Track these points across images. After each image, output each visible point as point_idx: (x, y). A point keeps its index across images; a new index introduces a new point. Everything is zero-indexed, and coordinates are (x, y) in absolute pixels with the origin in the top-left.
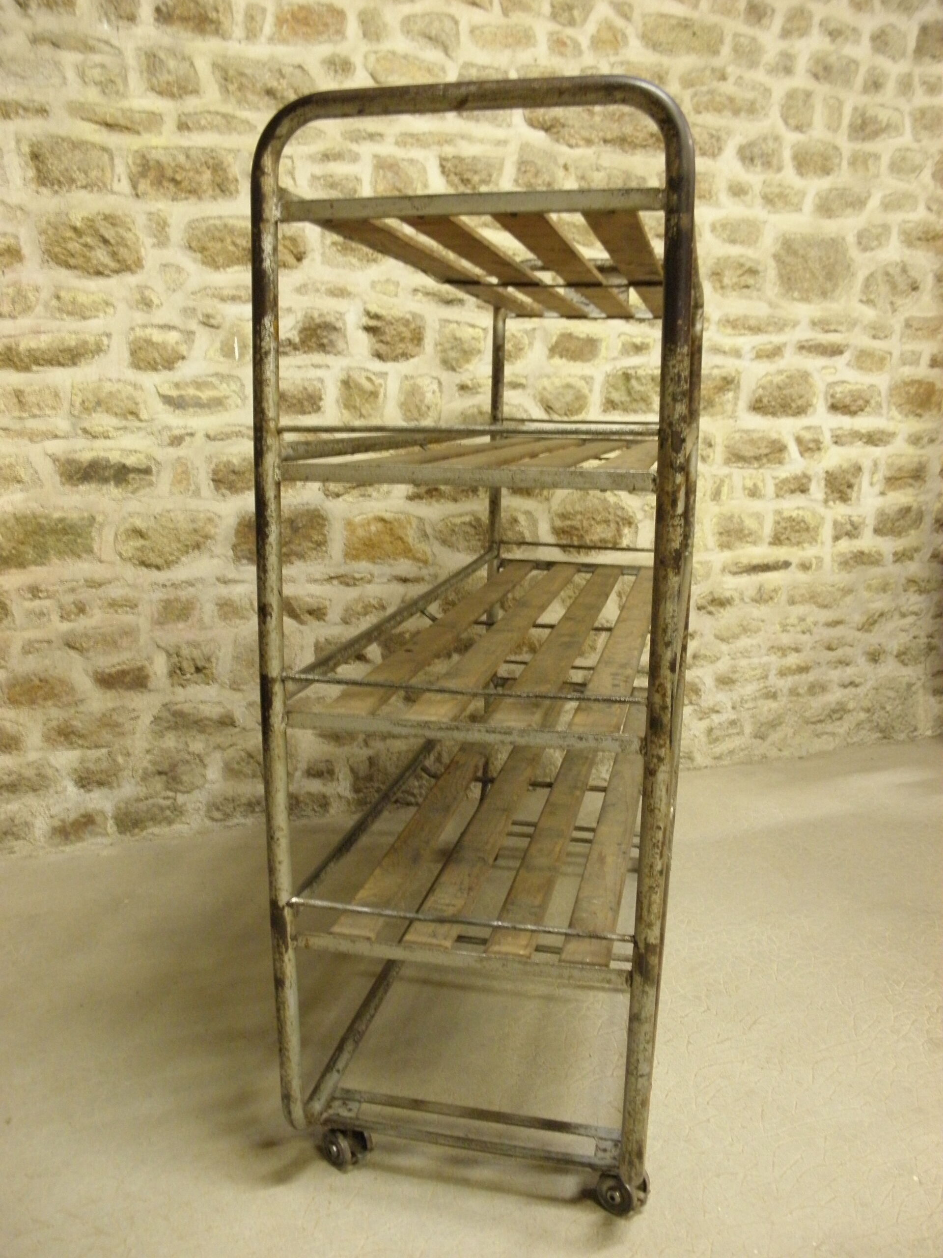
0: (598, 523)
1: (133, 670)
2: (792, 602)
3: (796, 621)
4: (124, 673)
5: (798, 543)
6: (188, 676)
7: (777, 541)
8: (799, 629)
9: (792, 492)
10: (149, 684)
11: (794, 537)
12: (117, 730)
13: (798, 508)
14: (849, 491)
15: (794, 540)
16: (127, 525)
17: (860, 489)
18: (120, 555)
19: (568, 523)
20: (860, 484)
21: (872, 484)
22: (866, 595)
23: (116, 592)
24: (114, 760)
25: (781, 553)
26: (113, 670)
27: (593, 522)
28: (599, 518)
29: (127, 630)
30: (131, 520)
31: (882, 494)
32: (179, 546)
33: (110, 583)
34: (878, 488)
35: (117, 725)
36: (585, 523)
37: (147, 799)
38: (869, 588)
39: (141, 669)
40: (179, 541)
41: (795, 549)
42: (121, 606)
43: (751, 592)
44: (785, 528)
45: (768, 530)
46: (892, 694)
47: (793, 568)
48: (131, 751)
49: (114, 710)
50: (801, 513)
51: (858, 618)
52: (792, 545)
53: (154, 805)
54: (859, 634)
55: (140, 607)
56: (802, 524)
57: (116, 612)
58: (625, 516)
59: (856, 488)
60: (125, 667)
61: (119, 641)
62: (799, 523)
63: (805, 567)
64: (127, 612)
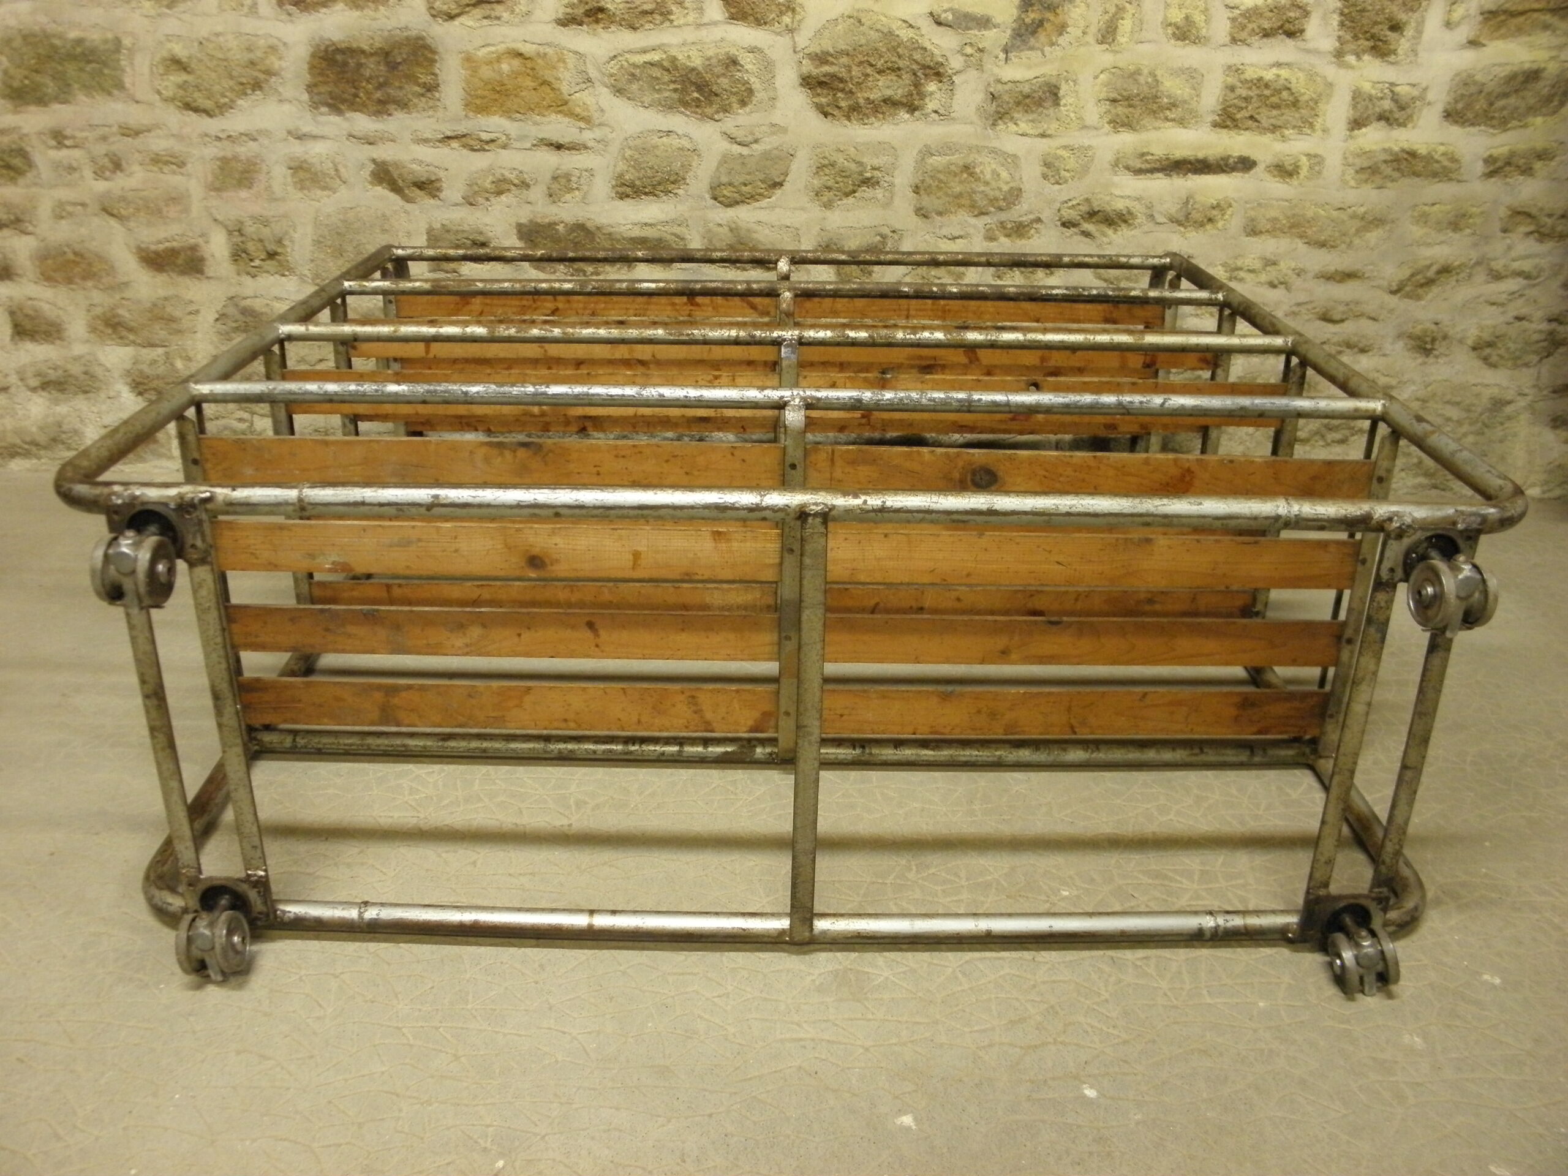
0: (880, 72)
1: (183, 249)
2: (1253, 231)
3: (1258, 265)
4: (173, 253)
5: (1274, 129)
6: (257, 263)
7: (1227, 120)
8: (1263, 278)
9: (1267, 34)
10: (206, 270)
11: (1266, 117)
12: (174, 326)
13: (1279, 65)
14: (1392, 36)
15: (1265, 122)
16: (165, 54)
17: (1419, 32)
18: (159, 93)
19: (826, 69)
20: (1421, 24)
21: (1448, 25)
22: (1417, 232)
23: (159, 144)
24: (172, 364)
25: (1236, 143)
26: (161, 247)
27: (869, 70)
28: (880, 64)
29: (173, 195)
30: (169, 45)
31: (1473, 43)
32: (231, 83)
33: (149, 131)
34: (1463, 33)
35: (172, 319)
36: (856, 71)
37: (217, 418)
38: (1423, 219)
39: (194, 248)
40: (231, 77)
41: (1267, 139)
42: (167, 163)
43: (1173, 208)
44: (1247, 99)
45: (1210, 98)
46: (1454, 413)
47: (1258, 170)
48: (191, 354)
49: (166, 299)
50: (1284, 73)
51: (1392, 272)
52: (1264, 130)
53: (226, 428)
54: (1393, 301)
55: (189, 166)
56: (1285, 94)
57: (161, 169)
58: (928, 61)
59: (1409, 32)
60: (175, 244)
61: (165, 209)
62: (1278, 91)
63: (1284, 171)
64: (174, 173)
